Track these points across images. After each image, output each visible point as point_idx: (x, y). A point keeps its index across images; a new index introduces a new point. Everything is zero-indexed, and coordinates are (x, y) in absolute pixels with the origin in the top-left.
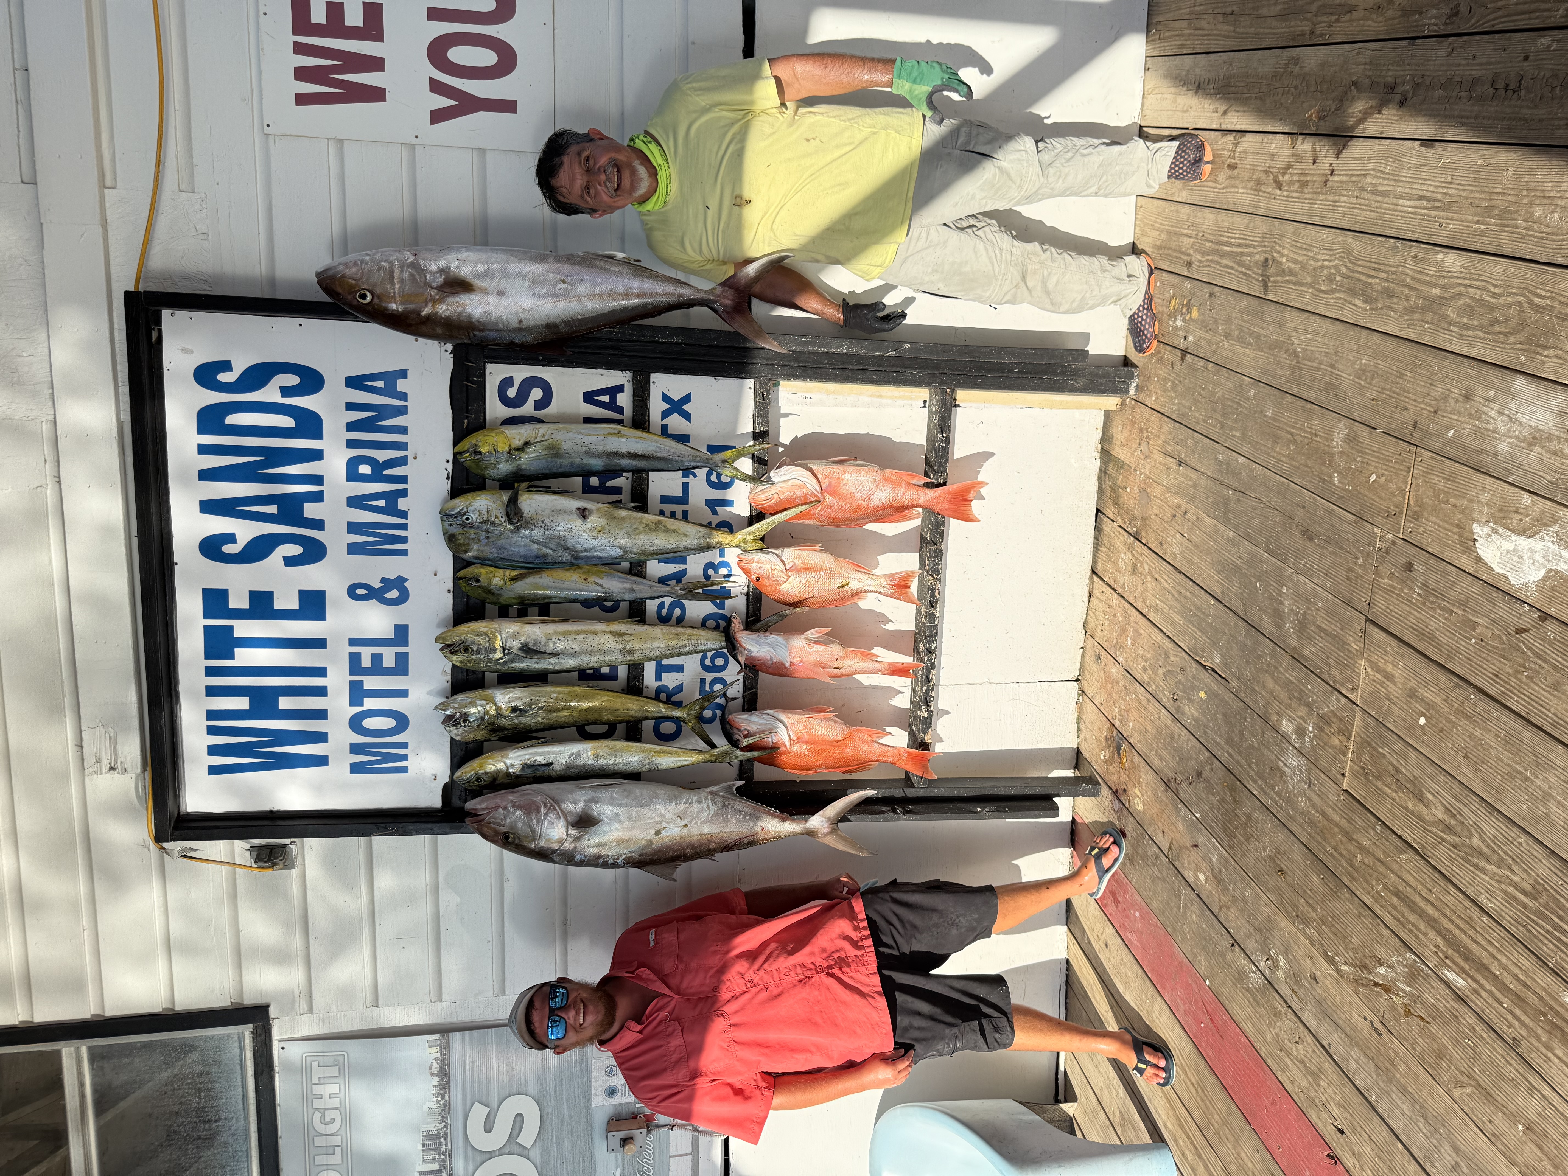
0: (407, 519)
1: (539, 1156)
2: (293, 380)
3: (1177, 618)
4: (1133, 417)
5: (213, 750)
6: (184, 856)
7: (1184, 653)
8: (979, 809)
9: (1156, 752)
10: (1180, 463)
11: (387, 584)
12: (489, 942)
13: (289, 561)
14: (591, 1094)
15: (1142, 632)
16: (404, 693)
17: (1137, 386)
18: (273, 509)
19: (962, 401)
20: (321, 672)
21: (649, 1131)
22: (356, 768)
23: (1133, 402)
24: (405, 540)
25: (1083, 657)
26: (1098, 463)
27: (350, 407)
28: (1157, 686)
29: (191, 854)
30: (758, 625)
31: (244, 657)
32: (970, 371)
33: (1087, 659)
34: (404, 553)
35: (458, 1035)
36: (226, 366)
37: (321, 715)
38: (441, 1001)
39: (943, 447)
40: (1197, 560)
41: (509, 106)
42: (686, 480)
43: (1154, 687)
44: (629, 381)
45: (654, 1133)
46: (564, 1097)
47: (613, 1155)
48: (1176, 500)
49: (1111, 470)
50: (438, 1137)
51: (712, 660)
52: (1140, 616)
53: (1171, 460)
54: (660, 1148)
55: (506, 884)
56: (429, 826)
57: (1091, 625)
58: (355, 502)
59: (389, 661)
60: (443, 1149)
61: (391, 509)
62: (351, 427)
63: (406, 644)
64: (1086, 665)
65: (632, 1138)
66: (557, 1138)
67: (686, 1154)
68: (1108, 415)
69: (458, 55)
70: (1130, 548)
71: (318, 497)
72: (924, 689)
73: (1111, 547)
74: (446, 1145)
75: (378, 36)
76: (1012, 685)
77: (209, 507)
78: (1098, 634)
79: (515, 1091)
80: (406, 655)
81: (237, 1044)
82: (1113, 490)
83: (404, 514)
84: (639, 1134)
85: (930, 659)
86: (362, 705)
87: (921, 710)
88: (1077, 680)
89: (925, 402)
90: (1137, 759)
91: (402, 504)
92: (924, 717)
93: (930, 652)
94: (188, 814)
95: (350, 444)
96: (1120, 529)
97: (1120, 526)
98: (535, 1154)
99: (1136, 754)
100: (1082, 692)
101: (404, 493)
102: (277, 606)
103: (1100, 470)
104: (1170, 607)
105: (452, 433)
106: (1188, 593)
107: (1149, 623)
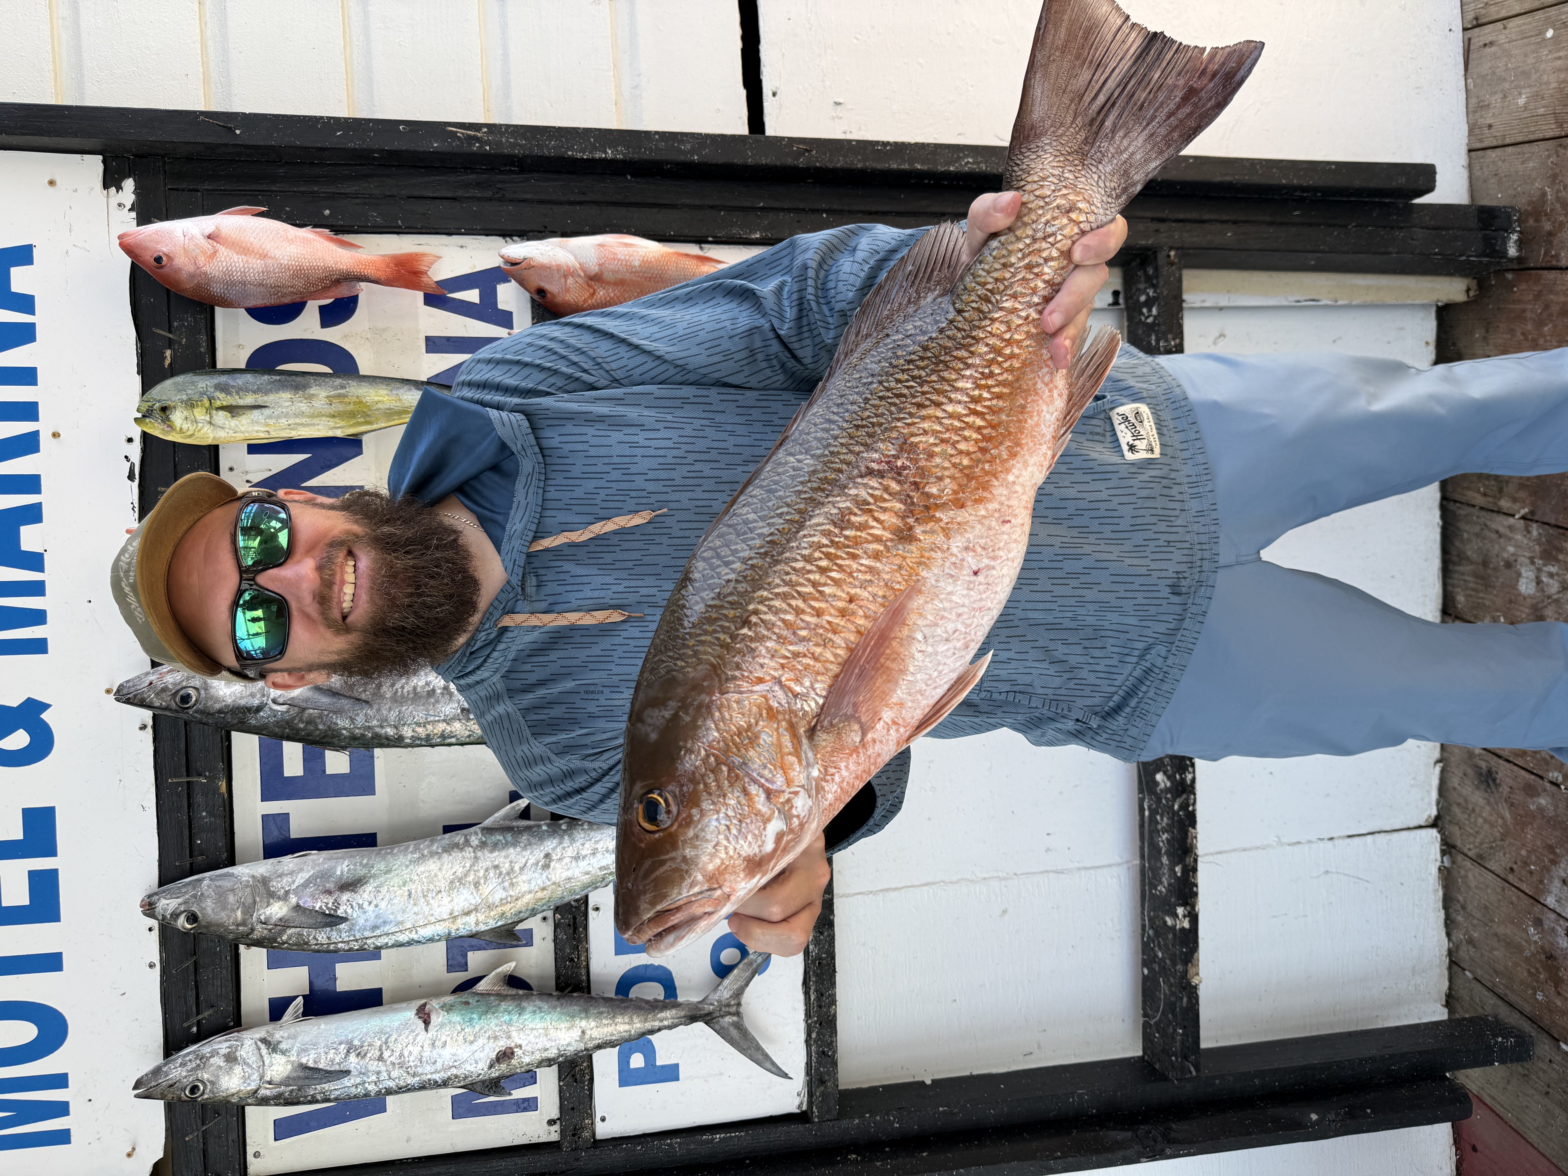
16: (51, 962)
17: (1521, 239)
23: (1509, 275)
34: (39, 646)
63: (52, 851)
72: (1178, 869)
76: (1322, 844)
80: (53, 874)
83: (35, 561)
85: (1185, 806)
87: (1175, 915)
88: (1435, 827)
91: (30, 537)
93: (1183, 794)
100: (1448, 847)
101: (33, 514)
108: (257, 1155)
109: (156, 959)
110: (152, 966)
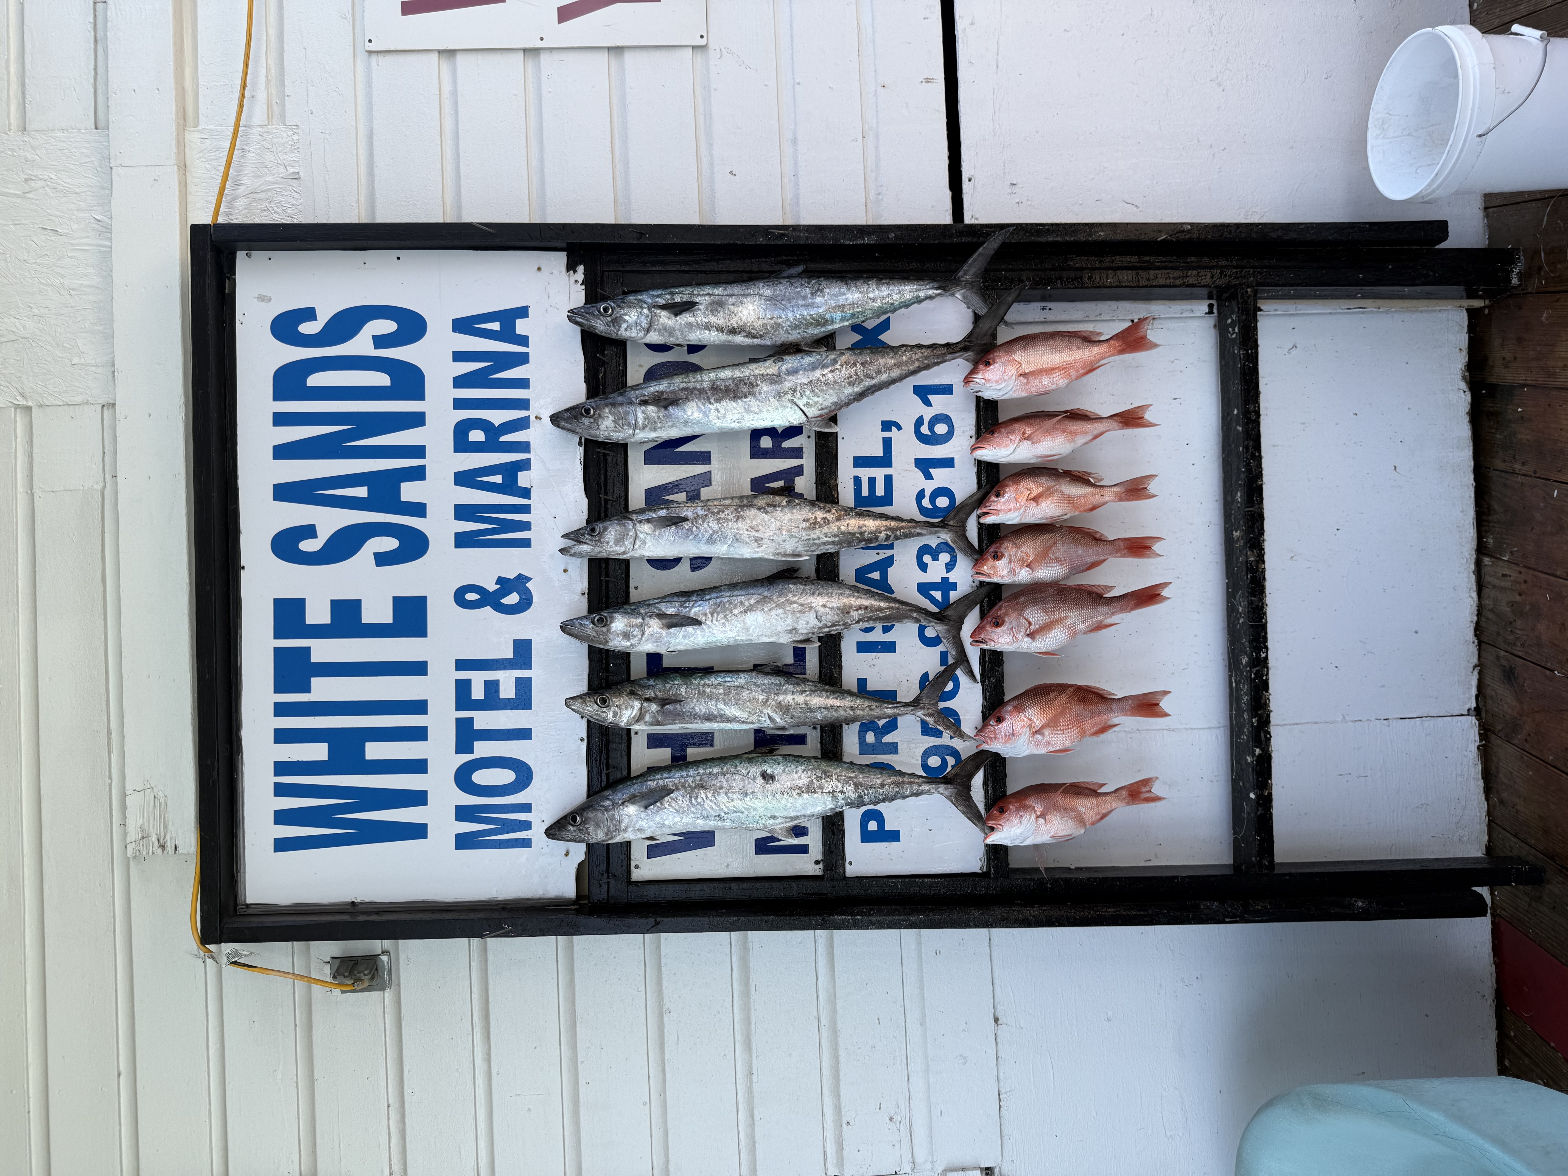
0: (529, 498)
2: (387, 326)
5: (282, 817)
6: (236, 963)
11: (505, 585)
12: (645, 1104)
13: (382, 559)
16: (524, 734)
17: (1521, 272)
18: (362, 492)
19: (1267, 318)
20: (419, 707)
22: (463, 842)
24: (526, 526)
25: (1481, 679)
26: (1468, 397)
27: (459, 356)
29: (245, 961)
31: (323, 689)
33: (1488, 680)
34: (526, 543)
36: (309, 314)
37: (419, 766)
42: (887, 434)
55: (666, 1018)
56: (560, 923)
57: (1490, 628)
58: (464, 479)
59: (507, 691)
61: (510, 486)
62: (460, 382)
63: (528, 665)
64: (1489, 690)
71: (419, 474)
77: (284, 492)
80: (528, 681)
83: (526, 493)
85: (1259, 675)
86: (471, 751)
88: (1476, 711)
91: (523, 480)
93: (1259, 665)
94: (248, 906)
95: (459, 404)
100: (1485, 733)
101: (525, 465)
102: (365, 620)
103: (1473, 407)
108: (637, 867)
109: (584, 735)
110: (582, 740)
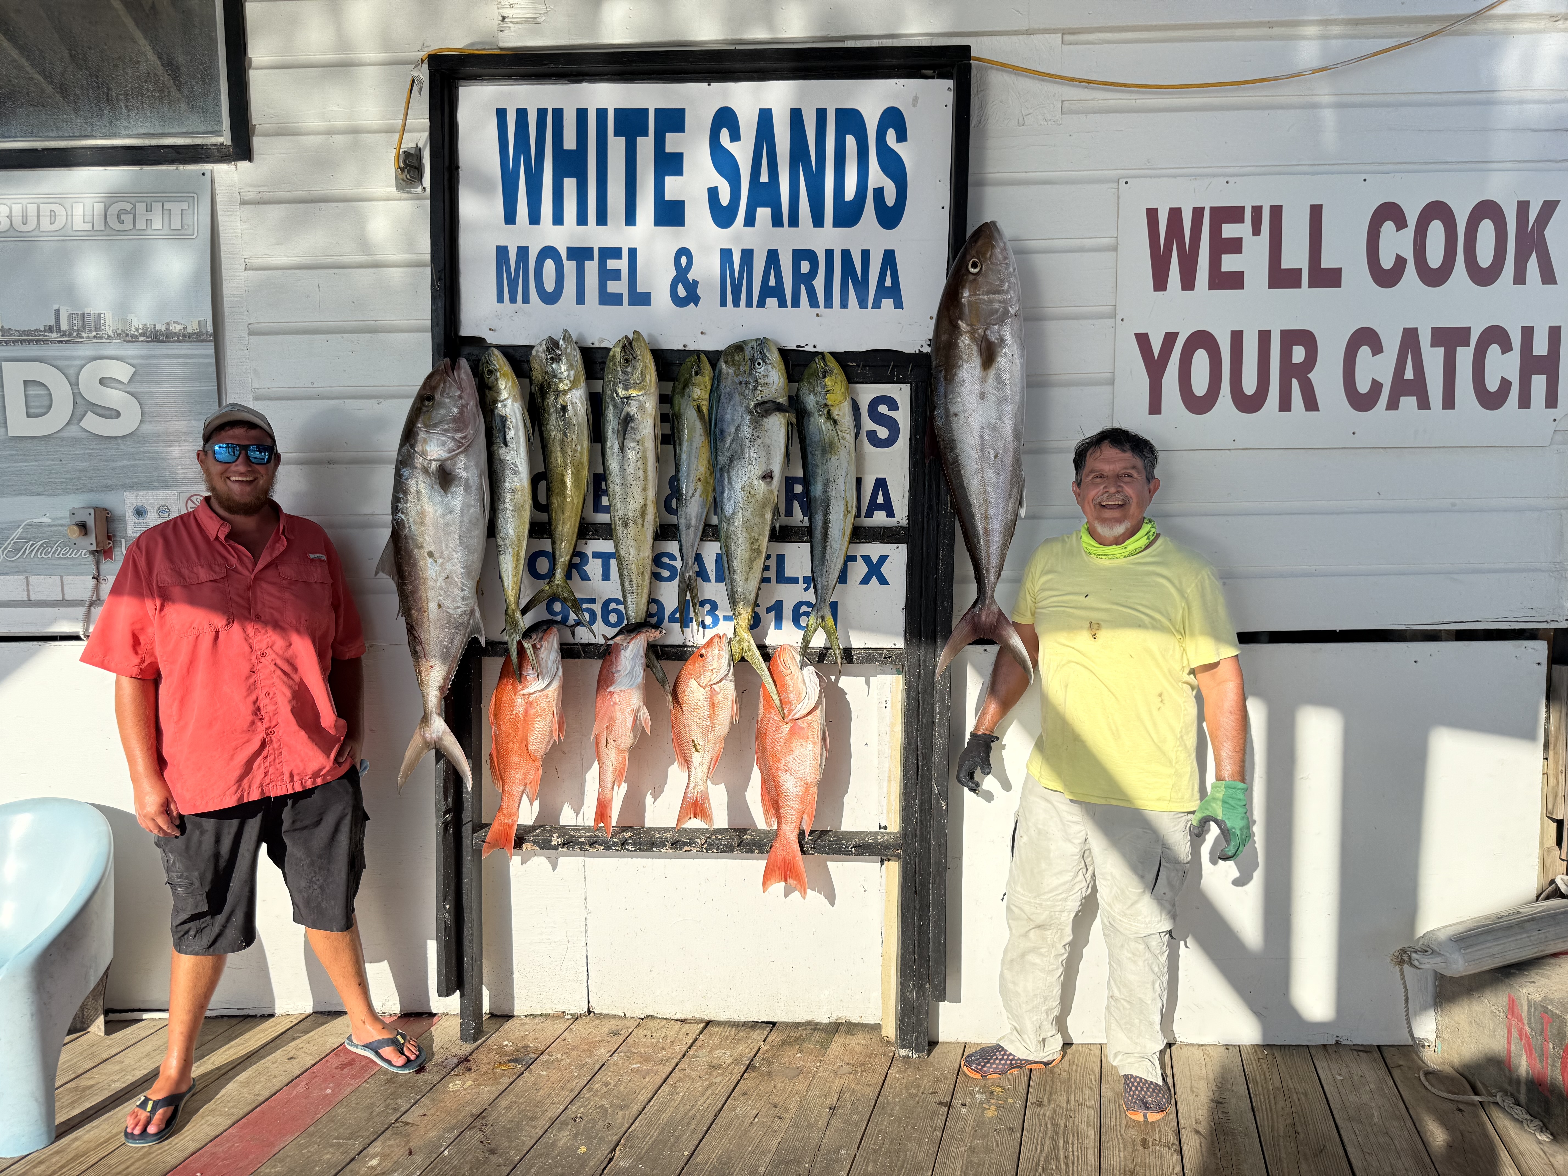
0: (757, 306)
1: (71, 435)
2: (890, 199)
3: (665, 1117)
4: (876, 1055)
5: (522, 114)
6: (413, 82)
7: (627, 1126)
8: (448, 907)
9: (515, 1102)
10: (832, 1109)
11: (692, 288)
12: (313, 383)
13: (713, 193)
14: (139, 490)
15: (647, 1080)
16: (580, 299)
17: (909, 1057)
18: (764, 178)
19: (887, 868)
20: (602, 219)
21: (93, 552)
22: (502, 252)
23: (891, 1054)
24: (736, 304)
25: (615, 1017)
26: (825, 1021)
27: (866, 254)
28: (588, 1099)
29: (415, 88)
30: (653, 657)
31: (617, 146)
32: (920, 874)
33: (613, 1022)
34: (723, 304)
35: (212, 351)
36: (902, 137)
37: (558, 219)
38: (249, 334)
39: (841, 848)
40: (731, 1133)
41: (1155, 407)
42: (801, 580)
43: (587, 1095)
44: (898, 522)
45: (90, 559)
46: (137, 462)
47: (68, 514)
48: (793, 1107)
49: (818, 1036)
50: (98, 328)
51: (614, 611)
52: (664, 1076)
53: (835, 1099)
54: (73, 565)
55: (374, 401)
56: (442, 322)
57: (651, 1024)
58: (773, 256)
59: (613, 287)
60: (84, 335)
61: (767, 292)
62: (846, 254)
63: (632, 303)
64: (606, 1021)
65: (86, 534)
66: (91, 455)
67: (63, 594)
68: (877, 1027)
69: (1201, 359)
70: (737, 1061)
71: (777, 221)
72: (583, 840)
73: (737, 1041)
74: (88, 337)
75: (1213, 286)
76: (584, 939)
77: (765, 117)
78: (641, 1032)
79: (146, 410)
80: (620, 303)
81: (210, 129)
82: (797, 1039)
83: (761, 304)
84: (90, 543)
85: (615, 844)
86: (568, 259)
87: (559, 837)
88: (589, 1012)
89: (886, 828)
90: (506, 1081)
91: (772, 302)
92: (551, 841)
93: (623, 844)
94: (457, 88)
95: (830, 254)
96: (756, 1049)
97: (759, 1049)
98: (73, 430)
99: (512, 1079)
100: (576, 1018)
101: (782, 304)
102: (668, 179)
103: (817, 1024)
104: (677, 1108)
105: (843, 351)
106: (693, 1127)
107: (658, 1085)
